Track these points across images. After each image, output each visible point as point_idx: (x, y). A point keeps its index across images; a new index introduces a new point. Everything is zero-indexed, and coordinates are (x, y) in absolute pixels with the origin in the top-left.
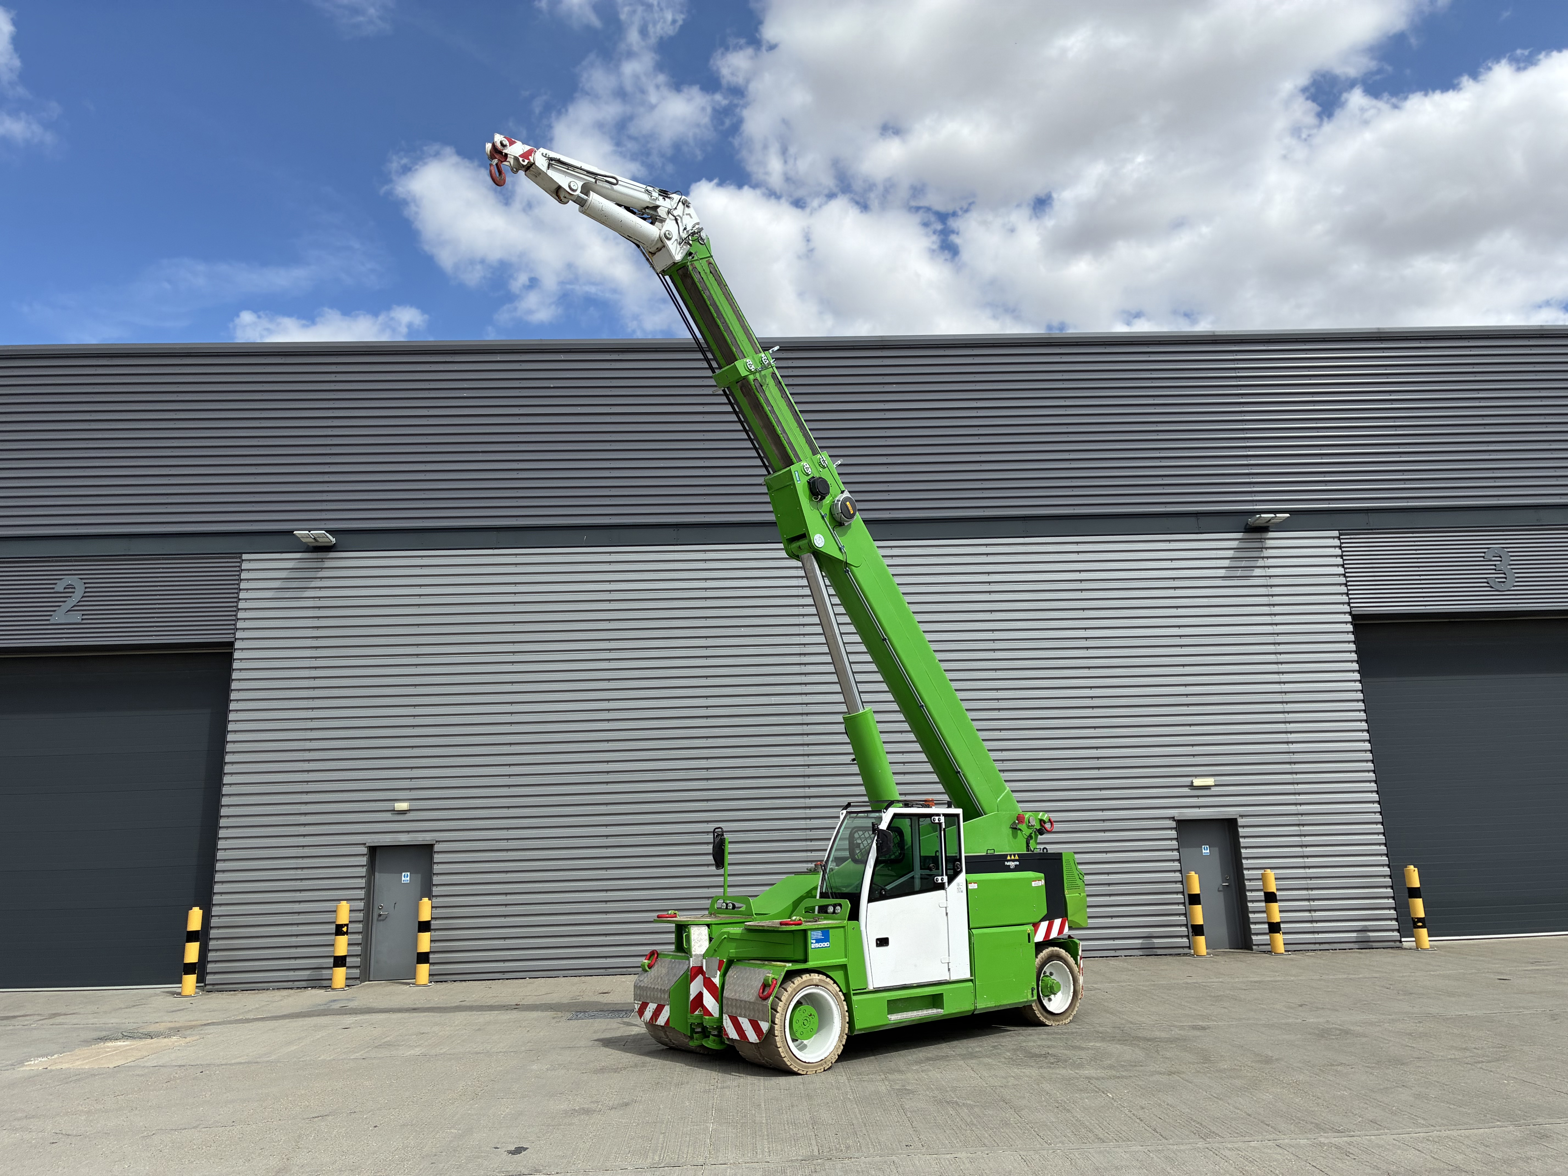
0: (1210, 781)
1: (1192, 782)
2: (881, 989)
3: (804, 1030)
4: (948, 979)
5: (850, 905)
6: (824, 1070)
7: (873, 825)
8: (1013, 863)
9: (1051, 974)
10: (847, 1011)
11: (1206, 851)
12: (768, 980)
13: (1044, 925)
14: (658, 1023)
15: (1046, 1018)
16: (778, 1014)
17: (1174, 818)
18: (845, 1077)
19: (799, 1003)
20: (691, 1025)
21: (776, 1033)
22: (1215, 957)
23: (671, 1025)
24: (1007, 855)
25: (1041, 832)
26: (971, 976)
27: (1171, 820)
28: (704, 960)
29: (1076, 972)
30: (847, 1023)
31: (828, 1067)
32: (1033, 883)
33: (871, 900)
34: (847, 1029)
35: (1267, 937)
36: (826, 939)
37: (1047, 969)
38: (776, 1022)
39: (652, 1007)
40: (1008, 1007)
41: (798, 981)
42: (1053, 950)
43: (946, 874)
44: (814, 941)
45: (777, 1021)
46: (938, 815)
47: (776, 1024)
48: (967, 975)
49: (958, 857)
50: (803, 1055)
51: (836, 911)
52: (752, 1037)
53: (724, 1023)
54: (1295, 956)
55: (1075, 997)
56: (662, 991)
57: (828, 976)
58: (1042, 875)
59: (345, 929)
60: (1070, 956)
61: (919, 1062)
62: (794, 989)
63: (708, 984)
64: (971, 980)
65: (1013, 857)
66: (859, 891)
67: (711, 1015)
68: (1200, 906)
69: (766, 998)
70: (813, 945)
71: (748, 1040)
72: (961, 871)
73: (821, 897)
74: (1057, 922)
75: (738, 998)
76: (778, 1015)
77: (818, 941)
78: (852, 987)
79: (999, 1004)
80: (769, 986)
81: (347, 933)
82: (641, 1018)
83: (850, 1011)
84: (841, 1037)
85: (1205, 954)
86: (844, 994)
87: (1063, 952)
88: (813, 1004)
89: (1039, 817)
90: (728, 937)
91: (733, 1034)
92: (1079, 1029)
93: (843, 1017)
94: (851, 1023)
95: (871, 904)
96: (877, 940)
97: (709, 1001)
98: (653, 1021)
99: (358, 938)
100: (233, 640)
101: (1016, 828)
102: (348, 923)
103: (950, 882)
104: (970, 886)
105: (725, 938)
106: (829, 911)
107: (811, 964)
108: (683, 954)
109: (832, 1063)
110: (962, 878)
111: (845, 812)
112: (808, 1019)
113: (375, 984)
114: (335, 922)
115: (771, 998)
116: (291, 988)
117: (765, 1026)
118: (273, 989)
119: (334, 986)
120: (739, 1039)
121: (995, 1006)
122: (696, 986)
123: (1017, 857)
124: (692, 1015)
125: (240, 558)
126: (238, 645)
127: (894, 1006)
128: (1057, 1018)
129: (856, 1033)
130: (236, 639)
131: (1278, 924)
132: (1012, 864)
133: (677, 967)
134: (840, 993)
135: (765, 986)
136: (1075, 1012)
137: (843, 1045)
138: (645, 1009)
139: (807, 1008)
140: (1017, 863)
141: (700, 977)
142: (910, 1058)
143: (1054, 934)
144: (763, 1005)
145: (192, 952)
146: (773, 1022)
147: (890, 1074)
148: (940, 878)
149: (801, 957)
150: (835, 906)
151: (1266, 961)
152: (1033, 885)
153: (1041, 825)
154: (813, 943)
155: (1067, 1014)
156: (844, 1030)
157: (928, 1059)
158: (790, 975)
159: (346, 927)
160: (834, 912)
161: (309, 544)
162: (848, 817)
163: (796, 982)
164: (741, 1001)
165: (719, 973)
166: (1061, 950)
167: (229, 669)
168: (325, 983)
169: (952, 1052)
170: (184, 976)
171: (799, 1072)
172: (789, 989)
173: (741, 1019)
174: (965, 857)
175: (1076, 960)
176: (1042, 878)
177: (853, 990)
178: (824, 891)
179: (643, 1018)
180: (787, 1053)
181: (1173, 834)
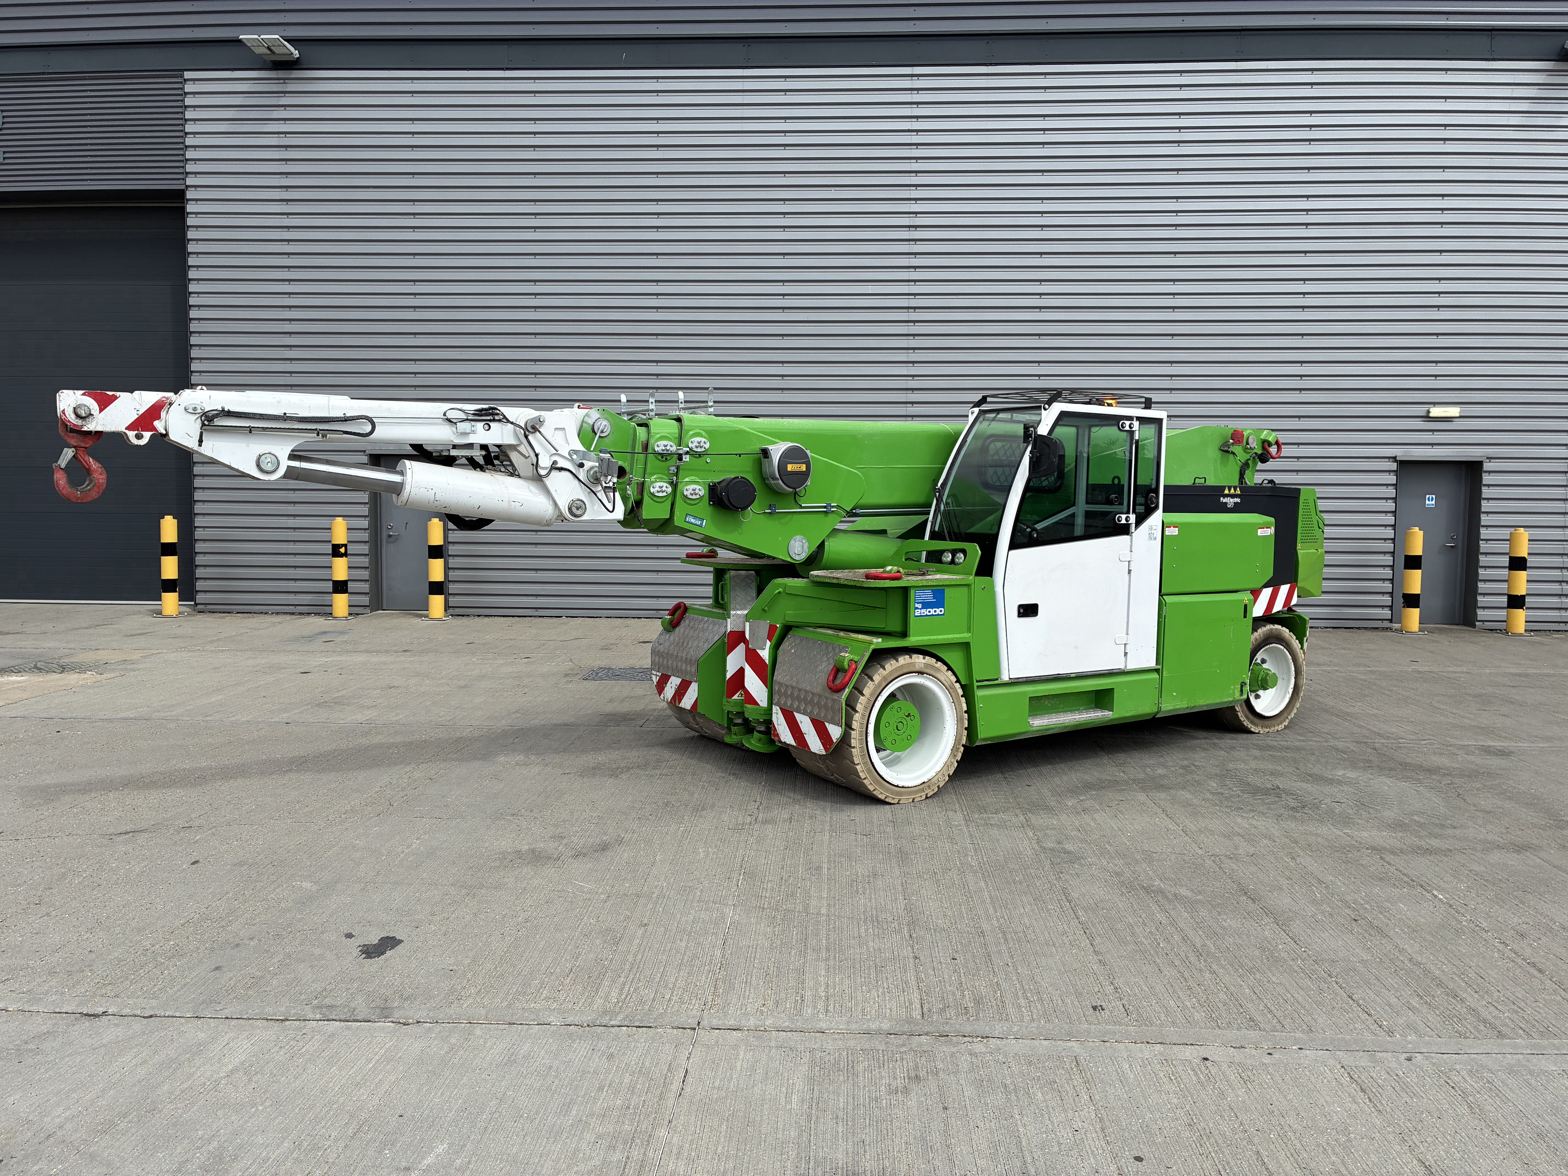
0: (1454, 411)
1: (1429, 412)
2: (1020, 680)
3: (896, 737)
4: (1122, 667)
5: (980, 552)
6: (927, 798)
7: (1026, 428)
8: (1232, 500)
9: (1263, 661)
10: (966, 712)
11: (1430, 502)
12: (843, 662)
13: (1267, 592)
14: (682, 705)
15: (1252, 722)
16: (857, 715)
17: (1395, 458)
18: (959, 814)
19: (892, 696)
20: (728, 712)
21: (853, 743)
22: (1430, 634)
23: (699, 710)
24: (1224, 488)
25: (1264, 457)
26: (1157, 664)
27: (1391, 460)
28: (747, 624)
29: (1301, 660)
30: (966, 729)
31: (932, 793)
32: (1259, 531)
33: (1014, 545)
34: (965, 738)
35: (1502, 614)
36: (939, 601)
37: (1259, 657)
38: (853, 727)
39: (674, 682)
40: (1205, 709)
41: (891, 665)
42: (1272, 629)
43: (1134, 512)
44: (920, 606)
45: (855, 725)
46: (1130, 418)
47: (853, 730)
48: (1152, 664)
49: (1154, 486)
50: (895, 774)
51: (957, 560)
52: (815, 745)
53: (774, 719)
54: (1539, 638)
55: (1295, 695)
56: (687, 661)
57: (939, 659)
58: (1273, 520)
59: (342, 550)
60: (1295, 638)
61: (1074, 791)
62: (884, 678)
63: (752, 658)
64: (1157, 670)
65: (1232, 491)
66: (995, 532)
67: (756, 703)
68: (1420, 571)
69: (839, 690)
70: (917, 611)
71: (809, 749)
72: (1157, 507)
73: (931, 538)
74: (1284, 589)
75: (794, 684)
76: (857, 717)
77: (926, 605)
78: (976, 676)
79: (1193, 705)
80: (845, 671)
81: (345, 555)
82: (660, 695)
83: (971, 712)
84: (954, 749)
85: (1417, 630)
86: (963, 687)
87: (1285, 632)
88: (913, 698)
89: (1262, 437)
90: (785, 591)
91: (786, 736)
92: (1303, 741)
93: (959, 720)
94: (971, 729)
95: (1014, 553)
96: (1020, 606)
97: (753, 683)
98: (675, 702)
99: (365, 561)
100: (183, 187)
101: (1227, 452)
102: (346, 543)
103: (1139, 523)
104: (1168, 532)
105: (779, 593)
106: (944, 559)
107: (913, 640)
108: (721, 611)
109: (938, 786)
110: (1157, 518)
111: (976, 410)
112: (904, 721)
113: (386, 613)
114: (330, 541)
115: (847, 690)
116: (293, 614)
117: (835, 732)
118: (273, 613)
119: (335, 614)
120: (795, 745)
121: (1187, 708)
122: (735, 660)
123: (1238, 492)
124: (729, 700)
125: (182, 76)
126: (189, 195)
127: (1038, 704)
128: (1267, 722)
129: (977, 744)
130: (187, 187)
131: (1523, 597)
132: (1230, 502)
133: (710, 628)
134: (957, 685)
135: (837, 670)
136: (1292, 715)
137: (957, 762)
138: (666, 684)
139: (905, 705)
140: (1238, 500)
141: (742, 646)
142: (1057, 780)
143: (1278, 607)
144: (834, 700)
145: (170, 568)
146: (849, 726)
147: (1032, 813)
148: (1124, 516)
149: (897, 627)
150: (954, 552)
151: (1497, 642)
152: (1259, 534)
153: (1264, 448)
154: (917, 608)
155: (1282, 718)
156: (961, 739)
157: (1088, 786)
158: (879, 656)
159: (343, 548)
160: (953, 562)
161: (264, 56)
162: (981, 419)
163: (887, 666)
164: (800, 690)
165: (768, 643)
166: (1284, 629)
167: (183, 228)
168: (327, 609)
169: (1122, 774)
170: (163, 594)
171: (887, 800)
172: (877, 678)
173: (799, 717)
174: (1165, 486)
175: (1301, 643)
176: (1270, 523)
177: (977, 682)
178: (937, 529)
179: (662, 695)
180: (869, 771)
181: (1392, 479)
